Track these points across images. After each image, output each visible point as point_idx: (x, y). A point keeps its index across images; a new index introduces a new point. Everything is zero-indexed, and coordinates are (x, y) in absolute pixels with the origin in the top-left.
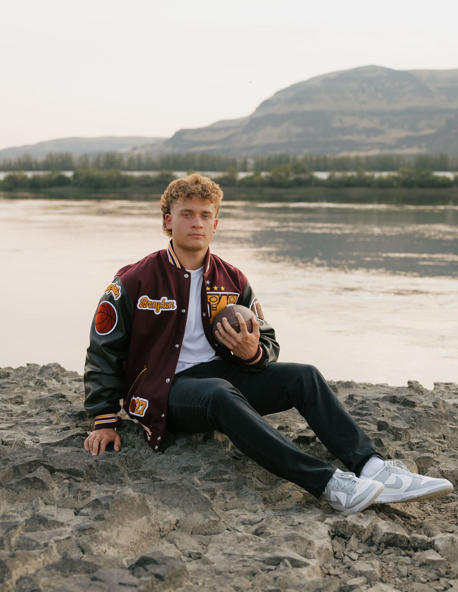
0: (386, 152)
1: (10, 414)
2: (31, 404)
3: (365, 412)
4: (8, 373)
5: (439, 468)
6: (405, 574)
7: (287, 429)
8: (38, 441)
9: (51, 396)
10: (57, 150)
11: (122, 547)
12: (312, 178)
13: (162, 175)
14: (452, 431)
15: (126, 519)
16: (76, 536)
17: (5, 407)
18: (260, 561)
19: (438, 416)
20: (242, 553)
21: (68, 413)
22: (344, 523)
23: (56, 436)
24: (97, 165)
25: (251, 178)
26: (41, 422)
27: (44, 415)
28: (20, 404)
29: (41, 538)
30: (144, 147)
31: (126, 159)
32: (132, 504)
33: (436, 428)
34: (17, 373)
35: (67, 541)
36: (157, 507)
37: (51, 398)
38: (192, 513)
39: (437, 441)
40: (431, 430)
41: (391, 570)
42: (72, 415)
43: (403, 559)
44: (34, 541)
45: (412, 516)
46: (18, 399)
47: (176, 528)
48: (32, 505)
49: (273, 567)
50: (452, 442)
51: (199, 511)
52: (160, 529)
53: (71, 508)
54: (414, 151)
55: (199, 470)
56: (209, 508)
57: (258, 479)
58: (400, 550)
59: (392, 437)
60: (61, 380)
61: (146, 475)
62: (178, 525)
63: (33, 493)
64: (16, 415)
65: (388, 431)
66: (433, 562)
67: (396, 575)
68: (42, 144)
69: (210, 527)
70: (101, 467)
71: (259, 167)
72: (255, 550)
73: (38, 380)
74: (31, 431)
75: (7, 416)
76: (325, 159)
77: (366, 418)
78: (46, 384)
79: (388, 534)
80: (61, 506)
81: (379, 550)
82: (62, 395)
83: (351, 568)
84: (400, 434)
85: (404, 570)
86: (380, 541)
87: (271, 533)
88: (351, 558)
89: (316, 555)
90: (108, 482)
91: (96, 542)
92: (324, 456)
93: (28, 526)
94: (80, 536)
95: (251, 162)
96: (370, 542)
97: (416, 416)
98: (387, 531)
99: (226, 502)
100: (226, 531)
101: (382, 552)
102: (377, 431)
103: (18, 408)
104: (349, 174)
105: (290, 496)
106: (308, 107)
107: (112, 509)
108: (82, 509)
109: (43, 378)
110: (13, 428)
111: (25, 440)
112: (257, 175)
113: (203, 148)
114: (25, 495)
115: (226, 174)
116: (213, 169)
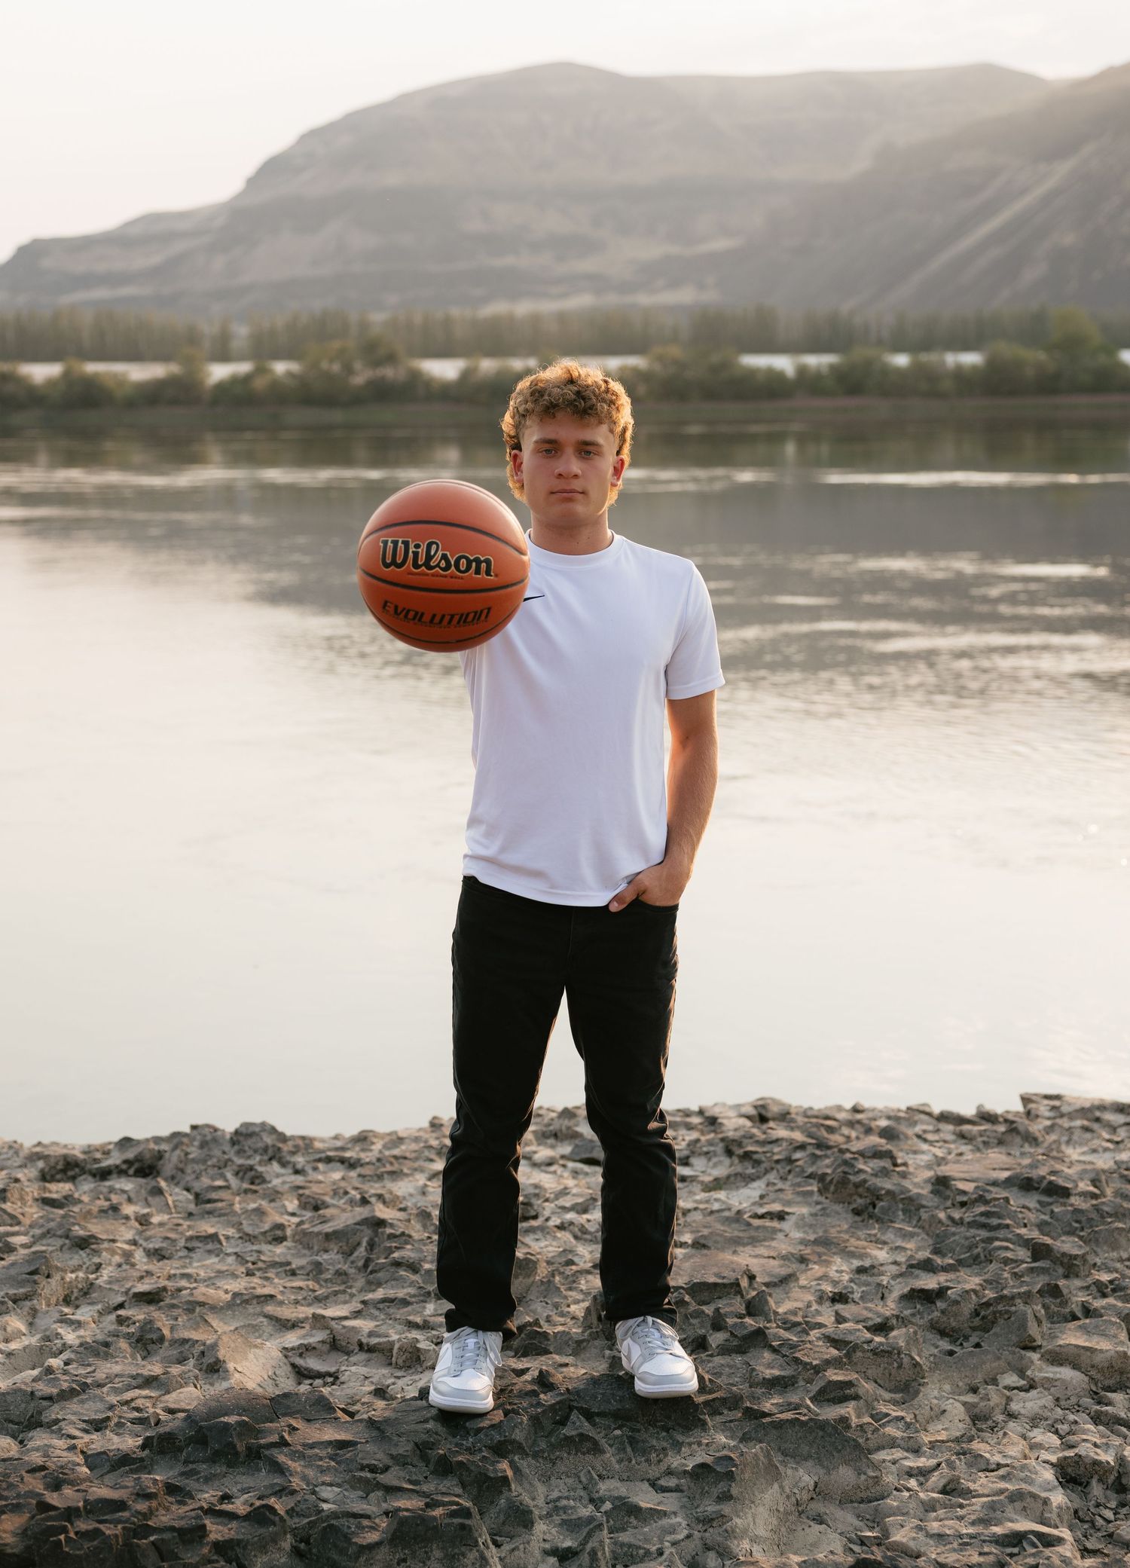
0: (612, 300)
1: (290, 1270)
2: (305, 1240)
3: (995, 1221)
7: (873, 1271)
9: (356, 1223)
12: (416, 376)
15: (756, 1493)
16: (699, 1531)
17: (262, 1253)
18: (990, 1542)
19: (1119, 1215)
20: (957, 1530)
22: (1076, 1458)
25: (247, 379)
27: (404, 1278)
28: (281, 1242)
29: (647, 1540)
32: (757, 1465)
34: (184, 1151)
35: (687, 1542)
36: (783, 1462)
38: (836, 1468)
44: (640, 1547)
46: (276, 1232)
47: (815, 1496)
48: (580, 1482)
49: (1016, 1550)
51: (847, 1463)
52: (797, 1501)
53: (642, 1480)
54: (685, 296)
55: (797, 1382)
56: (860, 1455)
57: (876, 1382)
59: (1061, 1271)
60: (289, 1162)
62: (817, 1490)
63: (579, 1462)
64: (303, 1272)
65: (1052, 1261)
69: (868, 1488)
71: (263, 349)
72: (973, 1523)
73: (240, 1166)
74: (409, 1318)
75: (283, 1275)
76: (448, 322)
77: (1001, 1234)
78: (264, 1175)
80: (625, 1478)
82: (379, 1219)
83: (1115, 1536)
84: (1076, 1265)
87: (972, 1488)
88: (1105, 1519)
89: (1060, 1522)
90: (679, 1425)
91: (735, 1537)
92: (966, 1325)
93: (612, 1522)
94: (705, 1531)
96: (1121, 1487)
97: (1084, 1219)
99: (869, 1439)
100: (895, 1492)
102: (1029, 1260)
105: (945, 1411)
106: (393, 178)
107: (738, 1478)
108: (659, 1479)
109: (251, 1162)
110: (364, 1313)
111: (417, 1341)
112: (261, 370)
113: (101, 293)
114: (566, 1466)
115: (173, 368)
116: (135, 356)
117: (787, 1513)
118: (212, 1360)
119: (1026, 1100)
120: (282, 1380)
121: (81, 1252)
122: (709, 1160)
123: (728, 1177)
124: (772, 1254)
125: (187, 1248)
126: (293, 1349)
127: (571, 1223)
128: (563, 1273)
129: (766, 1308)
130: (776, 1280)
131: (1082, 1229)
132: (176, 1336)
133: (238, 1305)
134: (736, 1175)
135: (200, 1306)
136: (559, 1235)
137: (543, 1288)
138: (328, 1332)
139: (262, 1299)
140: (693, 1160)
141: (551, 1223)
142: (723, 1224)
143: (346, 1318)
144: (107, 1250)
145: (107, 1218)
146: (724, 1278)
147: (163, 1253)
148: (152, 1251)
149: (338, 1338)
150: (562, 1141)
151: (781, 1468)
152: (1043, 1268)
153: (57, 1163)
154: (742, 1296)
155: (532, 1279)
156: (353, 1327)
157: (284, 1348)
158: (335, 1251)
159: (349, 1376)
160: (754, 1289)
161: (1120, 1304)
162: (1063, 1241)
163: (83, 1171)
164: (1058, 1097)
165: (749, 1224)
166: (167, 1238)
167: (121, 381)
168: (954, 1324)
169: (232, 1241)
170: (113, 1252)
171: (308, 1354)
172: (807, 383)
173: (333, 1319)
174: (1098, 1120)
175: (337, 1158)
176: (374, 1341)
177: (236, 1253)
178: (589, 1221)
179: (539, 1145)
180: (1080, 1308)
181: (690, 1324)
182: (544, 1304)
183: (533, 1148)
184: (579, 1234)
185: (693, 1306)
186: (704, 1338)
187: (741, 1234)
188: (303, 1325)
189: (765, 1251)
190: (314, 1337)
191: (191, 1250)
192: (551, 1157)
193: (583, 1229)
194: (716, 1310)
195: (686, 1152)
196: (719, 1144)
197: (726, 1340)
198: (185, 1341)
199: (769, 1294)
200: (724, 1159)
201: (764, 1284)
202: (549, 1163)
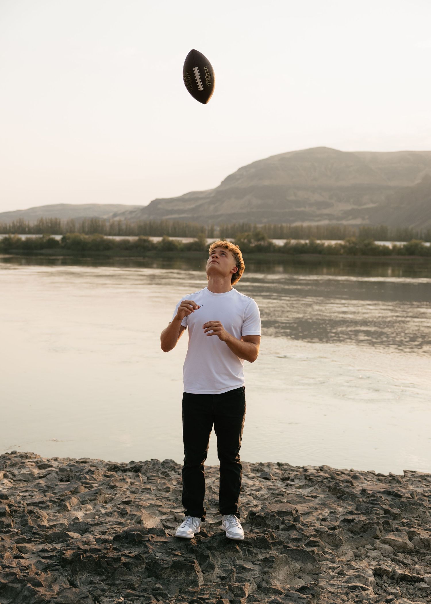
0: (334, 222)
3: (375, 502)
5: (420, 537)
6: (412, 594)
7: (336, 513)
10: (48, 216)
11: (282, 581)
12: (271, 244)
13: (140, 240)
14: (423, 513)
15: (281, 568)
16: (262, 576)
18: (347, 588)
20: (338, 584)
22: (380, 569)
24: (83, 230)
29: (246, 577)
30: (123, 213)
31: (108, 224)
32: (282, 560)
33: (415, 512)
34: (148, 466)
35: (258, 578)
36: (291, 560)
38: (307, 564)
39: (415, 519)
40: (412, 513)
41: (405, 591)
43: (409, 587)
44: (244, 578)
45: (408, 564)
47: (300, 571)
48: (232, 560)
49: (354, 591)
50: (423, 520)
51: (310, 563)
52: (294, 572)
53: (250, 561)
54: (358, 222)
55: (301, 540)
56: (315, 561)
57: (328, 543)
58: (407, 582)
59: (392, 518)
60: (177, 471)
61: (279, 544)
62: (301, 569)
63: (232, 554)
65: (390, 515)
66: (424, 588)
67: (408, 594)
68: (33, 209)
69: (316, 571)
70: (259, 540)
72: (343, 582)
73: (163, 471)
76: (282, 228)
77: (376, 506)
79: (401, 574)
80: (245, 560)
81: (397, 582)
83: (386, 591)
84: (397, 516)
85: (411, 591)
86: (397, 577)
87: (346, 574)
88: (385, 586)
89: (370, 585)
90: (264, 548)
91: (272, 579)
92: (359, 530)
93: (238, 571)
95: (217, 229)
96: (392, 578)
97: (403, 504)
98: (401, 573)
99: (319, 558)
100: (324, 573)
101: (399, 583)
102: (384, 514)
104: (303, 242)
105: (347, 553)
106: (267, 183)
107: (275, 563)
108: (255, 561)
113: (176, 216)
114: (228, 555)
115: (196, 240)
116: (185, 236)
117: (290, 575)
118: (139, 520)
119: (405, 472)
121: (112, 490)
122: (300, 480)
123: (303, 485)
124: (307, 506)
125: (142, 491)
126: (163, 520)
127: (253, 494)
128: (246, 507)
129: (299, 520)
130: (305, 513)
131: (403, 507)
132: (131, 513)
133: (151, 507)
134: (306, 485)
135: (140, 506)
136: (248, 497)
138: (174, 516)
139: (158, 506)
140: (295, 480)
141: (247, 493)
142: (297, 498)
143: (179, 513)
144: (119, 490)
145: (122, 482)
146: (288, 510)
147: (135, 492)
148: (132, 491)
149: (176, 518)
150: (259, 472)
151: (290, 562)
152: (387, 517)
153: (112, 467)
154: (293, 516)
156: (181, 515)
157: (161, 519)
160: (297, 514)
161: (407, 529)
162: (394, 509)
163: (119, 470)
164: (414, 472)
165: (304, 498)
166: (137, 488)
167: (180, 243)
168: (355, 530)
169: (155, 491)
170: (121, 491)
171: (168, 521)
172: (396, 251)
173: (175, 512)
174: (425, 479)
177: (155, 494)
178: (259, 494)
179: (251, 472)
180: (395, 529)
181: (275, 522)
183: (249, 473)
184: (255, 497)
185: (277, 517)
186: (278, 526)
187: (301, 501)
188: (168, 514)
189: (305, 505)
190: (170, 517)
191: (143, 492)
192: (254, 476)
193: (256, 496)
194: (283, 519)
195: (293, 478)
196: (304, 476)
197: (284, 527)
198: (133, 515)
199: (301, 517)
200: (304, 480)
201: (301, 514)
202: (253, 478)
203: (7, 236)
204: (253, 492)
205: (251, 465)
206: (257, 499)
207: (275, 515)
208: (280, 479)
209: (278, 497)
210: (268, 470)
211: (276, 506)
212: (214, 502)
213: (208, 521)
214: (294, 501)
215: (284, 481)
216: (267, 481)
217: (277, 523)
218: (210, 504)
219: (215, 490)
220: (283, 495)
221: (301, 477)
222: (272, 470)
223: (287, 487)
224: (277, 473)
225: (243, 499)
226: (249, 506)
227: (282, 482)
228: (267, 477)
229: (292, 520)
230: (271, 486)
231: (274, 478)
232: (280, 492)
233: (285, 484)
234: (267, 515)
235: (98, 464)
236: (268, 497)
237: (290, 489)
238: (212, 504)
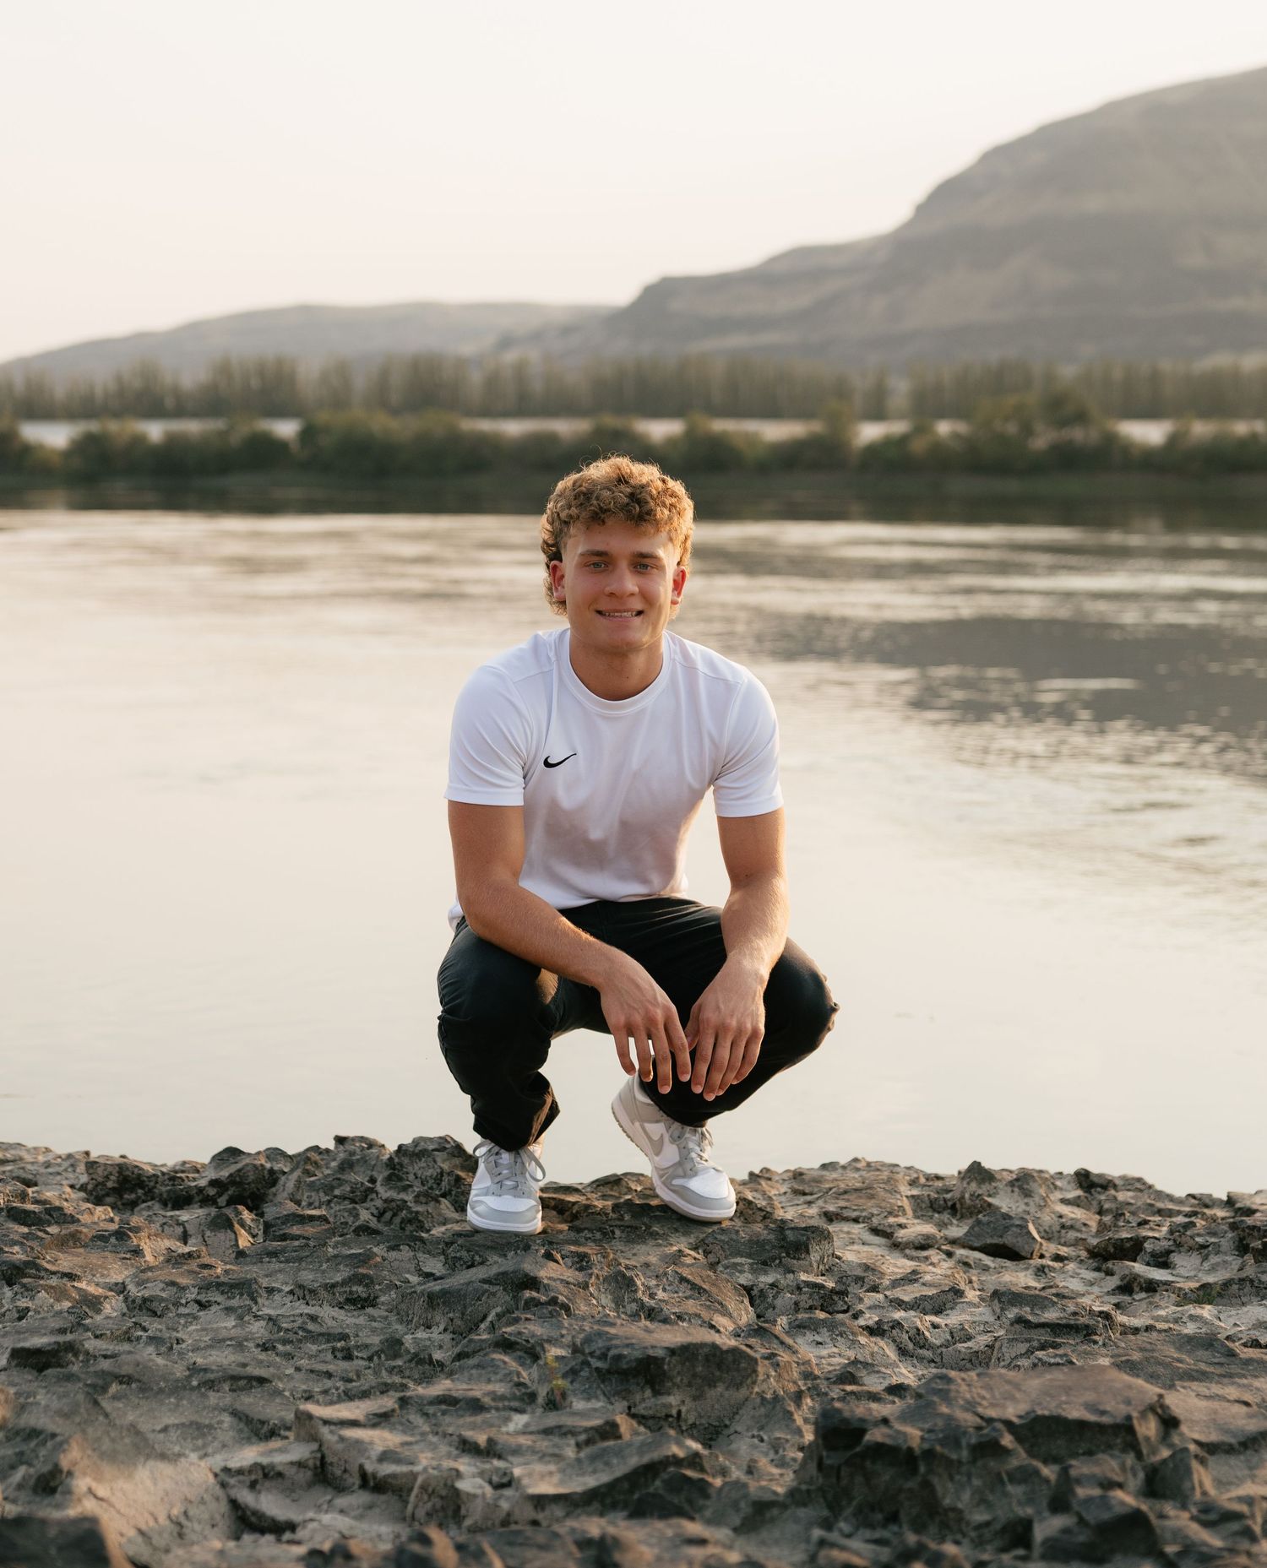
1: (342, 1349)
2: (403, 1306)
4: (271, 1171)
8: (505, 1480)
9: (484, 1281)
10: (249, 350)
12: (1111, 441)
17: (313, 1318)
21: (596, 1363)
23: (579, 1460)
24: (380, 397)
25: (902, 441)
26: (496, 1397)
27: (498, 1367)
28: (363, 1307)
30: (537, 336)
31: (476, 378)
34: (308, 1173)
37: (486, 1286)
42: (609, 1371)
46: (354, 1289)
64: (364, 1354)
68: (195, 330)
71: (927, 406)
74: (469, 1434)
75: (329, 1356)
76: (1155, 377)
82: (526, 1275)
95: (901, 389)
103: (357, 1321)
104: (1241, 428)
106: (1094, 204)
109: (409, 1197)
110: (393, 1420)
111: (458, 1475)
112: (921, 429)
113: (737, 341)
115: (816, 427)
116: (772, 412)
118: (46, 1469)
120: (197, 1527)
122: (1205, 1258)
123: (1227, 1284)
124: (1247, 1397)
125: (198, 1302)
126: (240, 1472)
127: (897, 1325)
128: (826, 1394)
129: (1187, 1485)
130: (1233, 1441)
133: (193, 1389)
134: (1242, 1280)
135: (121, 1383)
136: (863, 1340)
137: (763, 1410)
138: (315, 1446)
139: (242, 1383)
140: (1176, 1258)
141: (862, 1322)
142: (1179, 1349)
143: (354, 1424)
144: (49, 1289)
146: (1103, 1413)
148: (139, 1301)
149: (329, 1459)
150: (962, 1217)
153: (107, 1177)
154: (1139, 1456)
155: (744, 1392)
156: (358, 1442)
157: (226, 1470)
158: (442, 1327)
159: (314, 1531)
160: (1171, 1446)
163: (150, 1195)
165: (1232, 1354)
166: (173, 1284)
167: (752, 439)
169: (277, 1297)
170: (60, 1294)
171: (267, 1484)
173: (326, 1422)
175: (553, 1203)
176: (388, 1469)
177: (270, 1319)
178: (935, 1326)
179: (917, 1217)
181: (1005, 1494)
182: (756, 1441)
183: (902, 1220)
184: (911, 1346)
185: (1020, 1458)
186: (1027, 1525)
187: (1210, 1369)
188: (287, 1433)
189: (1232, 1392)
190: (287, 1453)
191: (203, 1306)
192: (927, 1237)
193: (918, 1338)
194: (1065, 1471)
195: (1166, 1244)
196: (1230, 1235)
197: (1066, 1531)
198: (34, 1433)
199: (1202, 1461)
200: (1229, 1258)
201: (1198, 1443)
202: (924, 1245)
203: (93, 426)
204: (899, 1315)
205: (922, 1180)
206: (921, 1359)
207: (1007, 1440)
208: (1084, 1254)
209: (1055, 1346)
210: (1023, 1207)
211: (1017, 1386)
212: (603, 1357)
213: (525, 1481)
214: (1161, 1370)
215: (1110, 1264)
216: (1008, 1263)
217: (1015, 1503)
218: (572, 1374)
219: (652, 1296)
220: (1087, 1332)
221: (1213, 1240)
222: (1041, 1207)
223: (1127, 1298)
224: (1072, 1227)
225: (824, 1352)
226: (852, 1393)
227: (1098, 1269)
228: (1009, 1239)
229: (1136, 1481)
230: (1027, 1288)
231: (1051, 1248)
232: (1075, 1314)
233: (1113, 1282)
234: (942, 1442)
235: (50, 1170)
236: (991, 1347)
237: (1144, 1305)
238: (585, 1373)
